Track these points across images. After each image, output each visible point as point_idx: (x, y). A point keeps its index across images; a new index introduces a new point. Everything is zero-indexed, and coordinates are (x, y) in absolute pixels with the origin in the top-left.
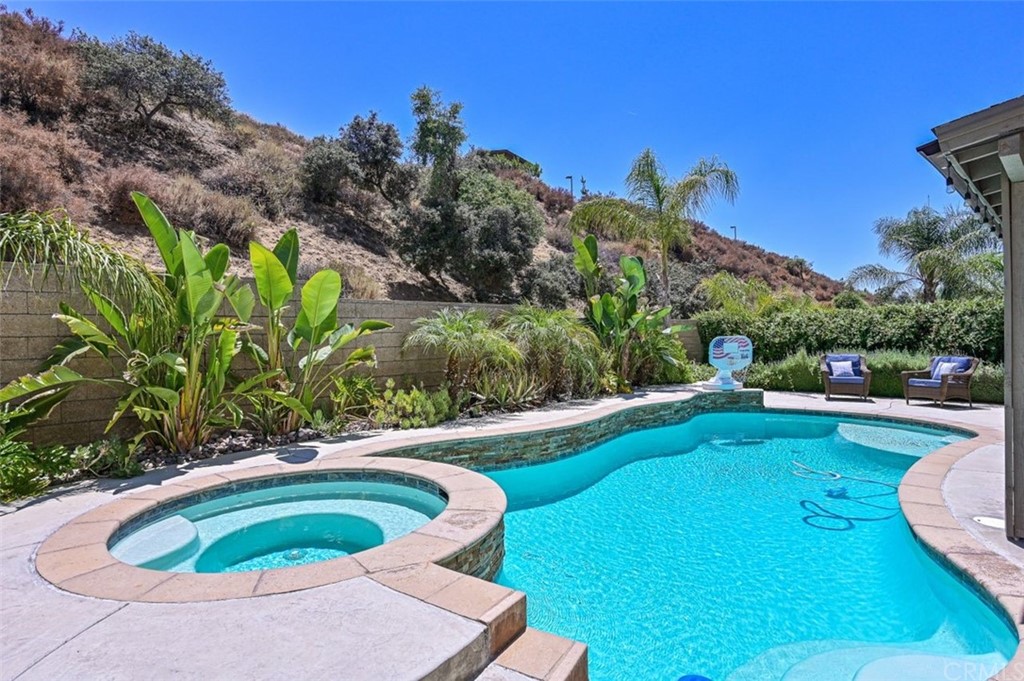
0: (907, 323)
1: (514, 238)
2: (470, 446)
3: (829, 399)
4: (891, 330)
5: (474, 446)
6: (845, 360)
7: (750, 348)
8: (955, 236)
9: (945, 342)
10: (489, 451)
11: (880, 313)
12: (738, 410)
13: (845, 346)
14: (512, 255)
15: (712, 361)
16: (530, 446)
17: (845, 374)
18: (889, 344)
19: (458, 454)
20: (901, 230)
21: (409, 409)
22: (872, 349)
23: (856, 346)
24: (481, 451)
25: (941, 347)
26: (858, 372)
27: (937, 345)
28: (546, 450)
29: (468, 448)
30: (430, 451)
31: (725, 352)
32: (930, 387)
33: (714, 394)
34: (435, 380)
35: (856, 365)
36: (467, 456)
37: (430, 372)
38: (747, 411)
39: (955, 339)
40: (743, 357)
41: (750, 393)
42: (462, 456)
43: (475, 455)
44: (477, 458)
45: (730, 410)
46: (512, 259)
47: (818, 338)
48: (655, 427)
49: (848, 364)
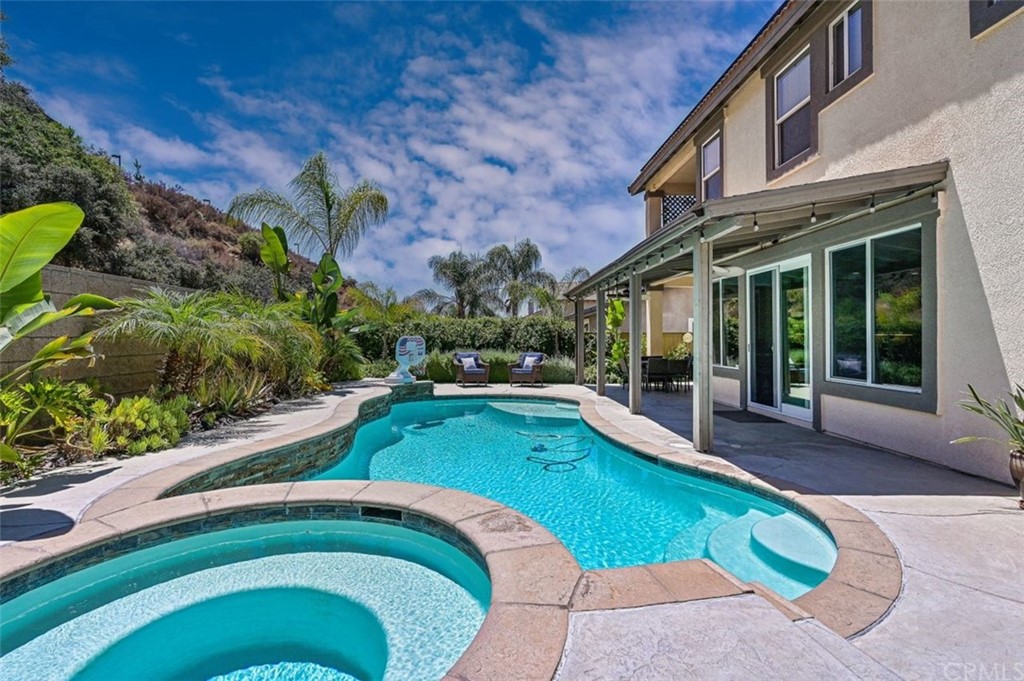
0: (499, 330)
1: (98, 212)
2: (265, 460)
3: (464, 387)
4: (489, 335)
5: (270, 460)
6: (469, 356)
7: (424, 346)
8: (476, 274)
9: (520, 344)
10: (285, 463)
11: (480, 323)
12: (415, 400)
13: (460, 346)
14: (97, 233)
15: (397, 357)
16: (322, 450)
17: (471, 367)
18: (488, 345)
19: (252, 474)
20: (445, 266)
21: (140, 425)
22: (479, 348)
23: (468, 346)
24: (277, 464)
25: (517, 347)
26: (479, 366)
27: (515, 346)
28: (333, 453)
29: (261, 464)
30: (220, 476)
31: (408, 349)
32: (525, 374)
33: (398, 387)
34: (124, 386)
35: (476, 360)
36: (261, 474)
37: (119, 375)
38: (421, 400)
39: (526, 341)
40: (420, 354)
41: (424, 384)
42: (258, 475)
43: (270, 471)
44: (272, 474)
45: (409, 400)
46: (96, 239)
47: (442, 340)
48: (374, 420)
49: (472, 359)
